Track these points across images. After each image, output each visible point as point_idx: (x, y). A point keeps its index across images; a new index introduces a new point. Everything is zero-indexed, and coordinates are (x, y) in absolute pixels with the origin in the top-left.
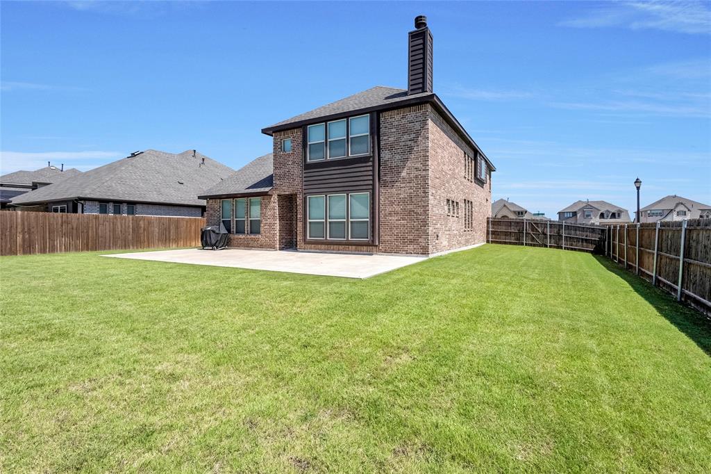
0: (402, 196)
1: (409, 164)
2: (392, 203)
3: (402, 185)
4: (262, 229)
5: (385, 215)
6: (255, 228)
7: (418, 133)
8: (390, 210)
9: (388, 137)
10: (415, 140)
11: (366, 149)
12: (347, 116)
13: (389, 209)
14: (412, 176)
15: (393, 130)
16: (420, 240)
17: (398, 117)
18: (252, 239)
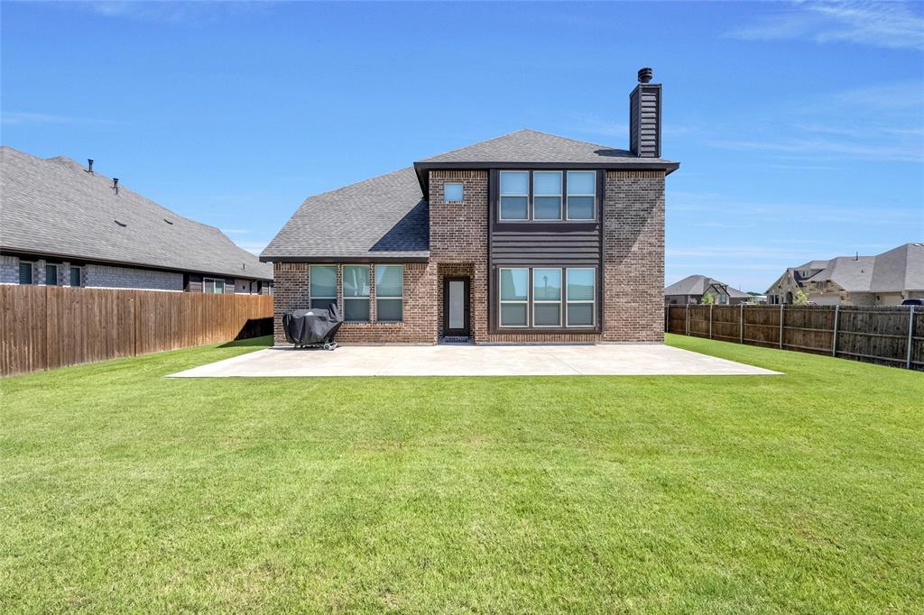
0: (632, 274)
1: (641, 237)
2: (620, 282)
3: (633, 262)
4: (406, 314)
5: (612, 296)
7: (652, 203)
8: (618, 290)
9: (616, 203)
10: (650, 211)
11: (590, 215)
12: (564, 168)
13: (616, 289)
14: (645, 251)
15: (621, 195)
16: (655, 325)
17: (627, 181)
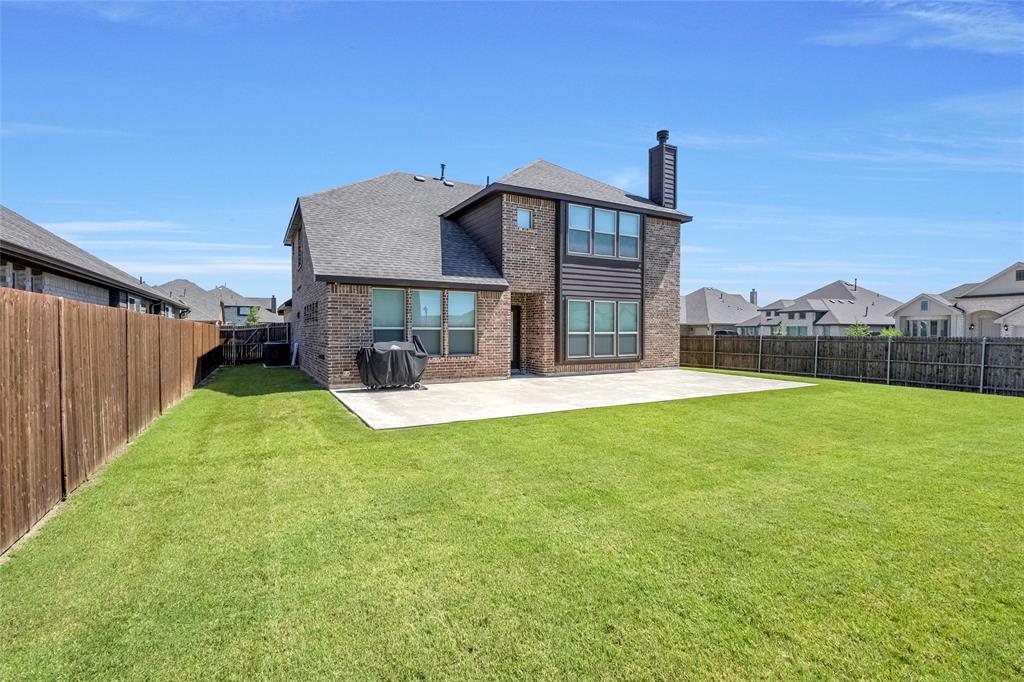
0: (660, 309)
1: (665, 277)
2: (653, 315)
3: (660, 298)
4: (481, 347)
6: (467, 344)
7: (673, 248)
8: (652, 322)
10: (671, 254)
11: (635, 254)
12: (618, 209)
14: (668, 289)
15: (654, 239)
17: (658, 226)
18: (460, 364)
